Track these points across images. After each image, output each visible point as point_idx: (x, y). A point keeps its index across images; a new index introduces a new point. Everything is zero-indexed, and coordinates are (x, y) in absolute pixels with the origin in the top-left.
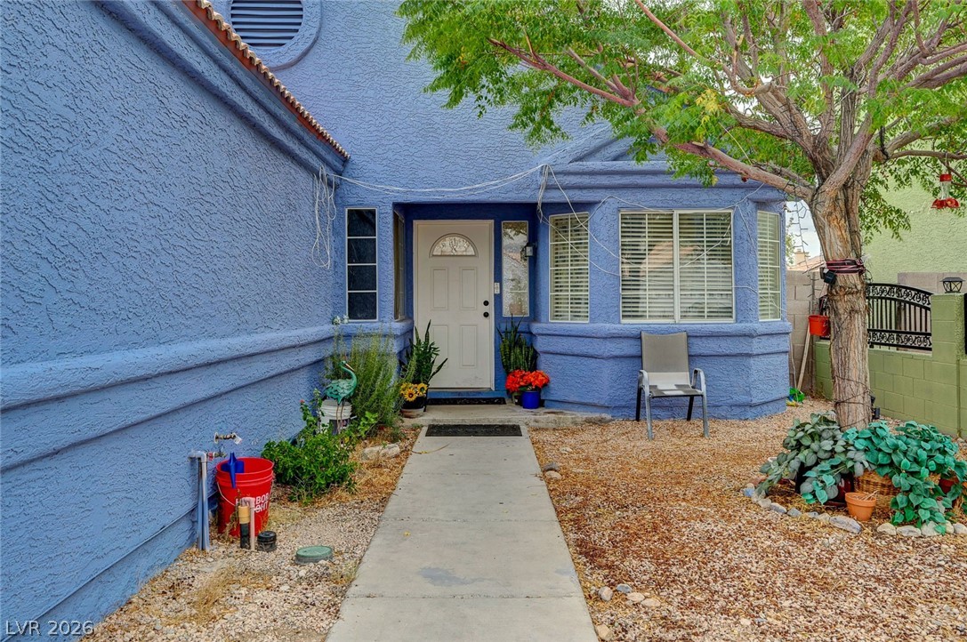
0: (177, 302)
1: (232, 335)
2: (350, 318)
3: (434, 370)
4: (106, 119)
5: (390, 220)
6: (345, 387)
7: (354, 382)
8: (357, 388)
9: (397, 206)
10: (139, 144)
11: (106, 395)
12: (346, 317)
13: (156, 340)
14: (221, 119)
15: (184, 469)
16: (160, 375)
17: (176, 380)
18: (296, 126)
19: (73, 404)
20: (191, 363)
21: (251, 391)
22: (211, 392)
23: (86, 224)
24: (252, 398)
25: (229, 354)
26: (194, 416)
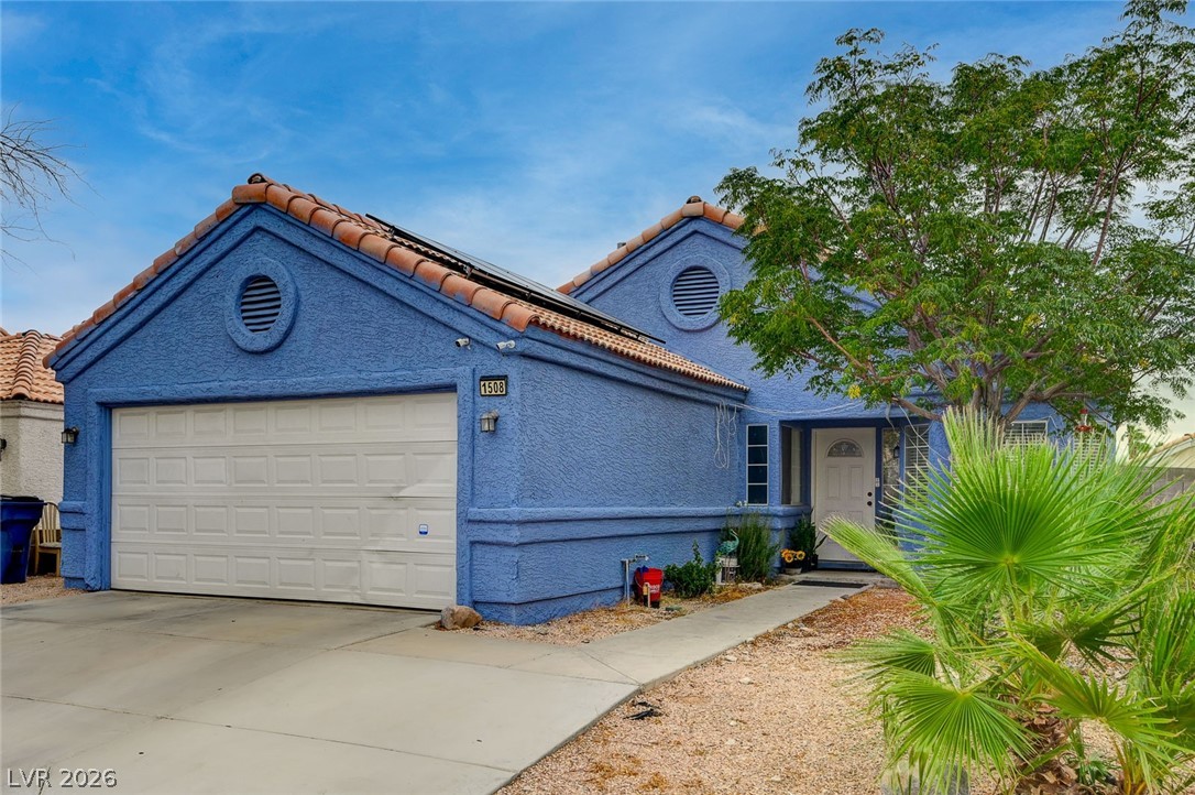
0: (615, 488)
1: (647, 506)
2: (749, 502)
3: (817, 543)
4: (583, 414)
5: (777, 433)
6: (731, 546)
7: (737, 542)
8: (739, 547)
9: (781, 422)
10: (597, 421)
11: (582, 523)
12: (746, 502)
13: (603, 504)
14: (639, 396)
15: (619, 566)
16: (605, 519)
17: (613, 523)
18: (694, 384)
19: (570, 524)
20: (619, 516)
21: (660, 538)
22: (632, 532)
23: (576, 457)
24: (660, 541)
25: (642, 515)
26: (624, 542)
